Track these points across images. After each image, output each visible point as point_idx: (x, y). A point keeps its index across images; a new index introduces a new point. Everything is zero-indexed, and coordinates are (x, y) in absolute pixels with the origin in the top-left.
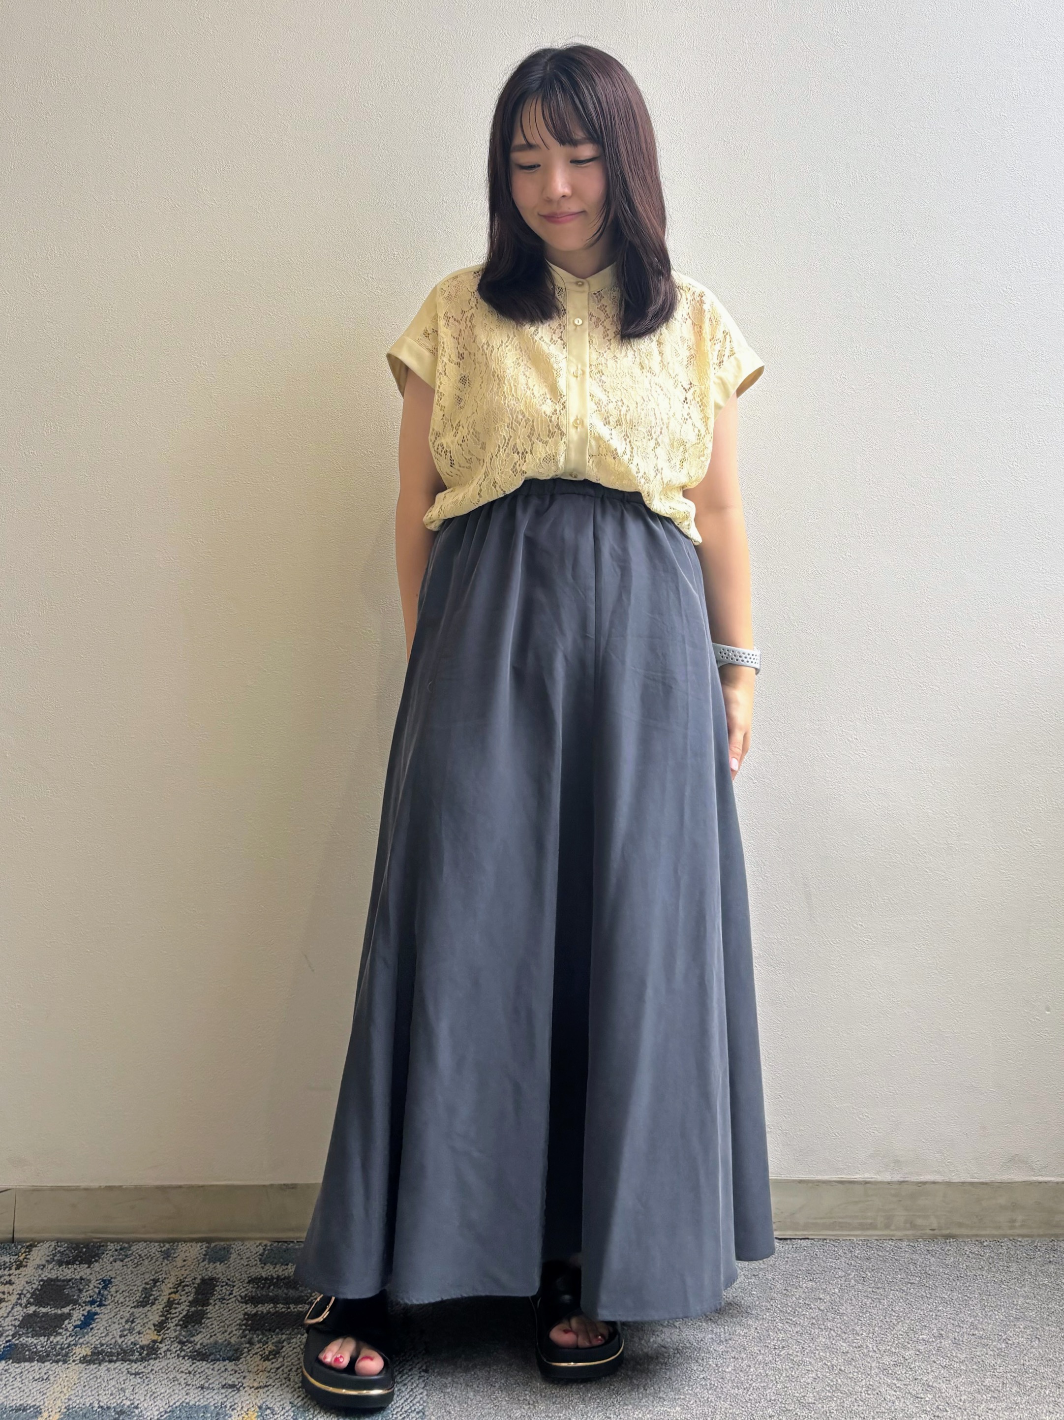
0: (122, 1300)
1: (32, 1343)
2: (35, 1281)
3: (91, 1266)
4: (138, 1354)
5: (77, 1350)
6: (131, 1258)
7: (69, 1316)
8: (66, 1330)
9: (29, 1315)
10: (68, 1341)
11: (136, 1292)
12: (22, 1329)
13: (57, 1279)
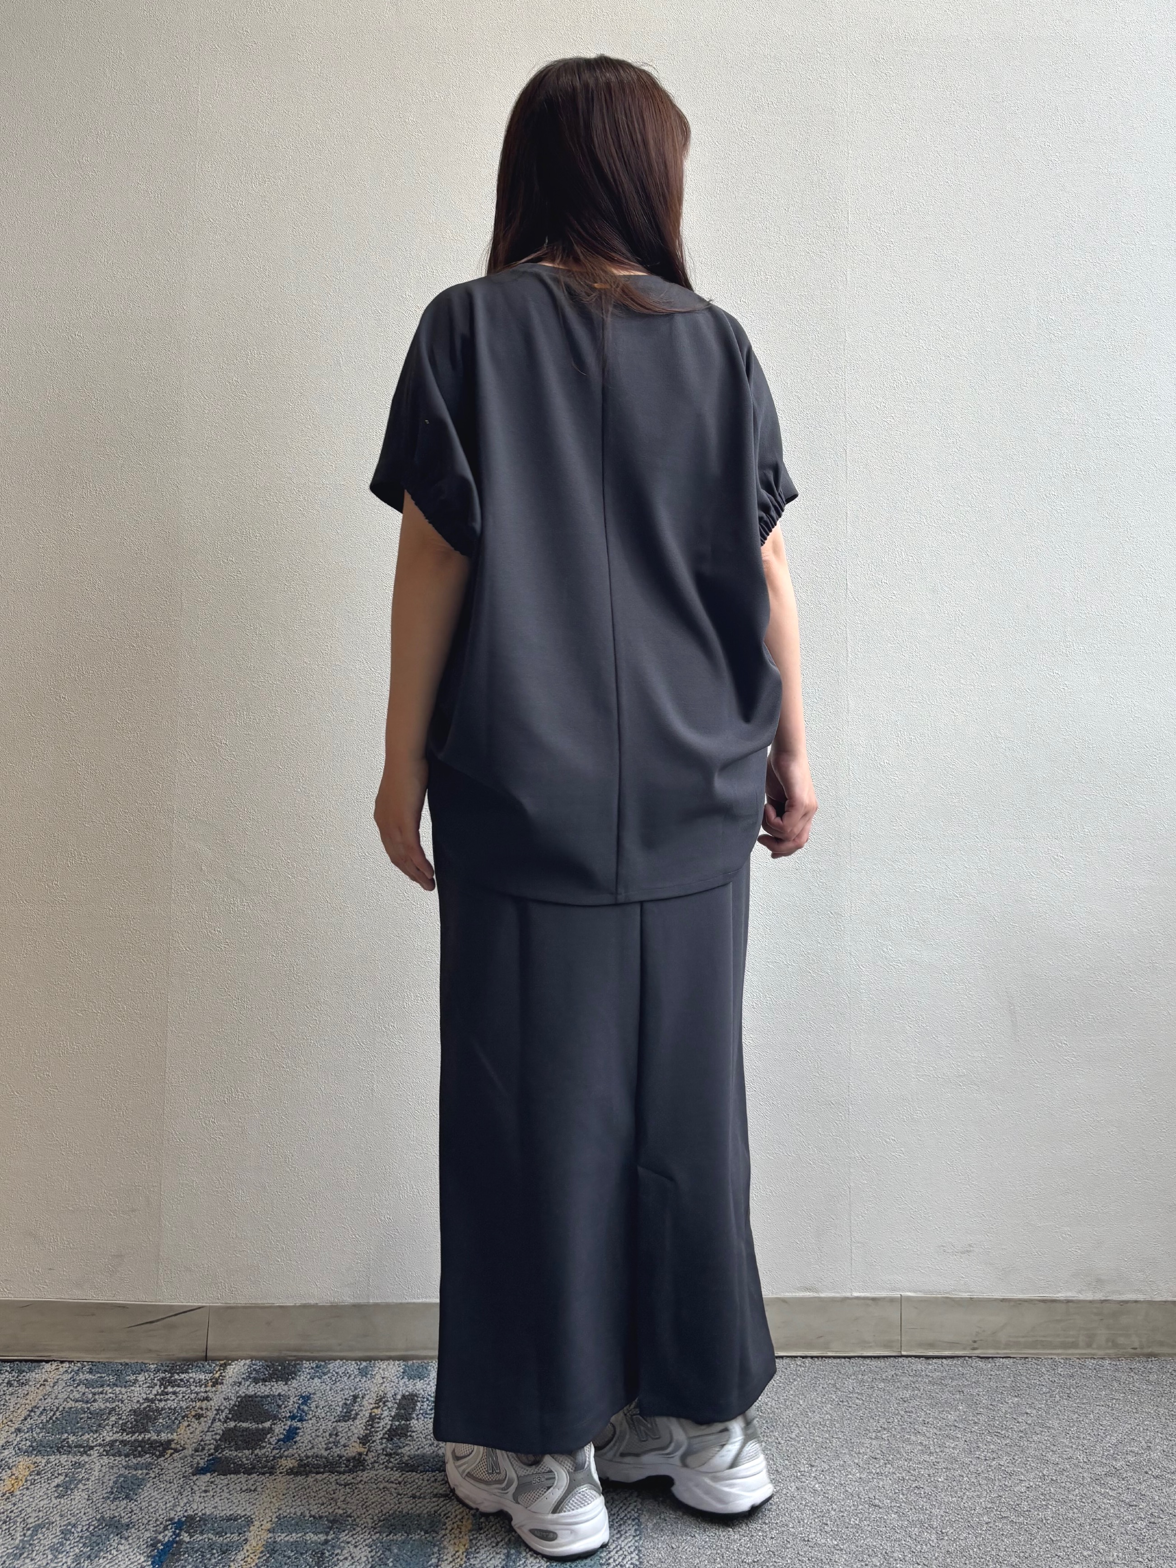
0: (323, 1415)
1: (236, 1456)
2: (233, 1398)
3: (290, 1383)
4: (344, 1466)
5: (283, 1462)
6: (330, 1375)
7: (270, 1430)
8: (270, 1443)
9: (230, 1429)
10: (273, 1454)
11: (338, 1408)
12: (223, 1443)
13: (255, 1396)
